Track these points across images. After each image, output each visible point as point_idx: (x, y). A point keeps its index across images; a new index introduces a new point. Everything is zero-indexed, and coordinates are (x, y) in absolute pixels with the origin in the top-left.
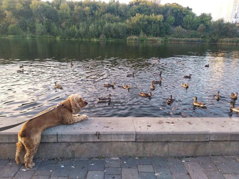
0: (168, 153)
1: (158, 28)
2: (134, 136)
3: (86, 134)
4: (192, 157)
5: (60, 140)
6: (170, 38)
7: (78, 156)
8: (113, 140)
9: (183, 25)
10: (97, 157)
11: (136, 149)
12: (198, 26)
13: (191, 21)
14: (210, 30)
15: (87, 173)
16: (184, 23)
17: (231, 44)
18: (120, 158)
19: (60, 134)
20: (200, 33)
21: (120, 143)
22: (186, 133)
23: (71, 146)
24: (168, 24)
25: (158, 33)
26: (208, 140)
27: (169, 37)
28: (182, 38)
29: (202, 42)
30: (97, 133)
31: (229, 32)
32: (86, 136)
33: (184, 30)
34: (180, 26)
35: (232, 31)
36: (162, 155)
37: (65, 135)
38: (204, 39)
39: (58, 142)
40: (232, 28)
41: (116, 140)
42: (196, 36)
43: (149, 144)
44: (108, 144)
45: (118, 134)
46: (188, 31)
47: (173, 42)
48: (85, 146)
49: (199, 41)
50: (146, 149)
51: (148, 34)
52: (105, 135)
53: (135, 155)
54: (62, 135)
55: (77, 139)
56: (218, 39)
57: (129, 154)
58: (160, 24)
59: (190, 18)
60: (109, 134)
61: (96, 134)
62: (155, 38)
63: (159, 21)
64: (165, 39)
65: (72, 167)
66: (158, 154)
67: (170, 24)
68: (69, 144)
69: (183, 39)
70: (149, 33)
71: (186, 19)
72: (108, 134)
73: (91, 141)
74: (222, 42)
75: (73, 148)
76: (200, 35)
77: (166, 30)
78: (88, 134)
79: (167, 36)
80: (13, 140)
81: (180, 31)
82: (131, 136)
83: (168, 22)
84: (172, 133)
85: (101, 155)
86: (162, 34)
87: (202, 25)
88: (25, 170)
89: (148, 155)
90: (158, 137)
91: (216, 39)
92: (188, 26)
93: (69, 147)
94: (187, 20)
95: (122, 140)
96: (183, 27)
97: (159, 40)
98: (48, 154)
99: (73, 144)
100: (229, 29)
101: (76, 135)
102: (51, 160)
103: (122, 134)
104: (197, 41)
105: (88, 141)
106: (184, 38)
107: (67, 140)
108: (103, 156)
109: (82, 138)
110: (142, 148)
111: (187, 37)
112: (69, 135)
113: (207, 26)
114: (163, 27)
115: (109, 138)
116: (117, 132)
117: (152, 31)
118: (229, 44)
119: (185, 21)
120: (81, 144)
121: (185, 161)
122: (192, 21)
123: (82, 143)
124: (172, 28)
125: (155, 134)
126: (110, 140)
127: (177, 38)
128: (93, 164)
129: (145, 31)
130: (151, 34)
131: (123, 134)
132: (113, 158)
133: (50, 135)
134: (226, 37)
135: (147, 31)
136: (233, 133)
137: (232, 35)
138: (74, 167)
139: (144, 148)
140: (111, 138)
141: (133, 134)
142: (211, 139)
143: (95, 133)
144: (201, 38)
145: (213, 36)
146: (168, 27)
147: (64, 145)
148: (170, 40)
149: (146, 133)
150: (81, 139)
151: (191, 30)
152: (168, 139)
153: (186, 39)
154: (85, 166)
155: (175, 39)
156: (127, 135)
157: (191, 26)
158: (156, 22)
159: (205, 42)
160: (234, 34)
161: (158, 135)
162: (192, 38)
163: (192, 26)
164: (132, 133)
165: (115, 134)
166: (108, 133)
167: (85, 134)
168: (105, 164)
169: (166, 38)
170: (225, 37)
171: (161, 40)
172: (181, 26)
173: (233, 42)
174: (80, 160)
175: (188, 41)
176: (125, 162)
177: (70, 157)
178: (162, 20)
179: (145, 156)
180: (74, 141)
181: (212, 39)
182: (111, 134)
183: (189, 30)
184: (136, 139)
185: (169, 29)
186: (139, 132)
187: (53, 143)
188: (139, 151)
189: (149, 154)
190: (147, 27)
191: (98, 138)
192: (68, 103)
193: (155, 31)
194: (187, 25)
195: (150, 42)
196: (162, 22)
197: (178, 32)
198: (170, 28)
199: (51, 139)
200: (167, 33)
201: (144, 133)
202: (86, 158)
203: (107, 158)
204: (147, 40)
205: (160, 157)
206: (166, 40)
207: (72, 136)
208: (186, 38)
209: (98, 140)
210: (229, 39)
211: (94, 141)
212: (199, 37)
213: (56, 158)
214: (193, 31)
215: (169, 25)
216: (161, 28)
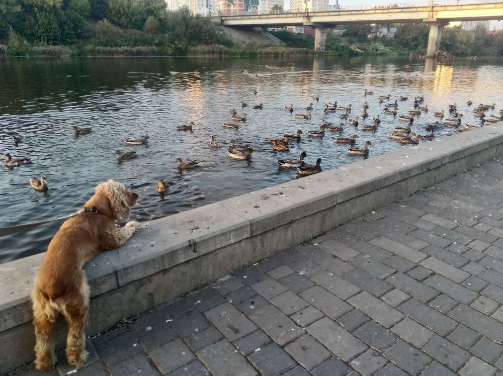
0: (293, 240)
1: (55, 24)
2: (249, 229)
3: (173, 250)
4: (320, 235)
5: (122, 282)
6: (89, 47)
7: (160, 301)
8: (218, 246)
9: (113, 18)
10: (193, 288)
11: (252, 249)
12: (144, 20)
13: (127, 10)
14: (167, 29)
15: (206, 317)
16: (114, 13)
17: (211, 56)
18: (231, 274)
19: (122, 268)
20: (150, 36)
21: (228, 249)
22: (311, 202)
23: (145, 286)
24: (75, 13)
25: (56, 36)
26: (335, 203)
27: (86, 45)
28: (116, 45)
29: (160, 53)
30: (192, 243)
31: (204, 35)
32: (173, 254)
33: (115, 29)
34: (105, 20)
35: (208, 32)
36: (286, 247)
37: (132, 267)
38: (162, 47)
39: (119, 287)
40: (207, 27)
41: (223, 244)
42: (145, 42)
43: (269, 235)
44: (210, 256)
45: (224, 234)
46: (125, 32)
47: (99, 56)
48: (171, 275)
49: (153, 53)
50: (265, 244)
51: (32, 37)
52: (205, 241)
53: (251, 260)
54: (126, 269)
55: (157, 266)
56: (186, 47)
57: (242, 263)
58: (56, 14)
59: (124, 3)
60: (211, 238)
61: (190, 245)
62: (52, 48)
63: (54, 7)
64: (78, 51)
65: (167, 321)
66: (280, 247)
67: (81, 15)
68: (140, 283)
69: (120, 49)
70: (32, 34)
71: (114, 3)
72: (209, 239)
73: (182, 261)
74: (195, 52)
75: (150, 288)
76: (153, 39)
77: (75, 29)
78: (175, 249)
79: (81, 42)
80: (7, 322)
81: (108, 32)
82: (244, 230)
83: (76, 10)
84: (295, 207)
85: (199, 282)
86: (68, 38)
87: (150, 18)
88: (75, 371)
89: (269, 254)
90: (279, 220)
91: (183, 48)
92: (123, 20)
93: (142, 289)
94: (118, 7)
95: (232, 241)
96: (113, 22)
97: (66, 52)
98: (100, 321)
99: (150, 279)
100: (201, 27)
101: (154, 260)
102: (107, 331)
103: (230, 232)
104: (149, 53)
105: (178, 263)
106: (120, 46)
107: (137, 275)
108: (204, 282)
109: (166, 261)
110: (259, 245)
111: (128, 45)
112: (141, 263)
113: (160, 20)
114: (67, 21)
115: (211, 245)
116: (222, 230)
117: (41, 31)
118: (207, 56)
119: (113, 9)
120: (164, 274)
121: (319, 243)
122: (129, 9)
123: (165, 271)
124: (88, 25)
125: (274, 215)
126: (213, 249)
127: (106, 46)
128: (199, 302)
129: (21, 31)
130: (40, 37)
131: (233, 230)
132: (223, 279)
133: (101, 278)
134: (201, 44)
135: (27, 29)
136: (359, 185)
137: (209, 39)
138: (171, 320)
139: (263, 244)
140: (214, 243)
141: (246, 226)
142: (338, 202)
143: (188, 244)
144: (156, 45)
145: (176, 42)
146: (79, 22)
147: (132, 288)
148: (92, 52)
149: (264, 218)
150: (164, 265)
151: (131, 28)
152: (292, 218)
153: (125, 48)
154: (190, 310)
155: (102, 48)
156: (238, 229)
157: (128, 19)
158: (46, 8)
159: (164, 54)
160: (212, 38)
161: (279, 215)
162: (138, 46)
163: (130, 20)
164: (244, 225)
165: (220, 235)
166: (208, 237)
167: (169, 251)
168: (219, 293)
169: (80, 48)
170: (198, 44)
171: (70, 51)
172: (107, 18)
173: (213, 52)
174: (167, 306)
175: (132, 53)
176: (245, 277)
177: (145, 308)
178: (59, 4)
179: (265, 257)
180: (152, 272)
181: (177, 49)
182: (215, 237)
183: (127, 28)
184: (252, 232)
185: (81, 26)
186: (253, 220)
187: (107, 293)
188: (256, 251)
189: (270, 251)
190: (24, 21)
191: (195, 252)
192: (104, 201)
193: (47, 29)
194: (119, 18)
195: (43, 56)
196: (61, 9)
197: (104, 33)
198: (83, 23)
199: (103, 286)
200: (79, 36)
201: (261, 219)
202: (177, 297)
203: (212, 283)
204: (32, 53)
205: (284, 250)
206: (81, 52)
207: (146, 264)
208: (124, 46)
209: (195, 255)
210: (206, 48)
211: (187, 259)
212: (150, 44)
213: (120, 322)
214: (137, 32)
215: (79, 16)
216: (61, 25)
